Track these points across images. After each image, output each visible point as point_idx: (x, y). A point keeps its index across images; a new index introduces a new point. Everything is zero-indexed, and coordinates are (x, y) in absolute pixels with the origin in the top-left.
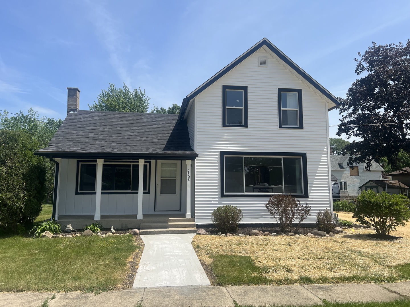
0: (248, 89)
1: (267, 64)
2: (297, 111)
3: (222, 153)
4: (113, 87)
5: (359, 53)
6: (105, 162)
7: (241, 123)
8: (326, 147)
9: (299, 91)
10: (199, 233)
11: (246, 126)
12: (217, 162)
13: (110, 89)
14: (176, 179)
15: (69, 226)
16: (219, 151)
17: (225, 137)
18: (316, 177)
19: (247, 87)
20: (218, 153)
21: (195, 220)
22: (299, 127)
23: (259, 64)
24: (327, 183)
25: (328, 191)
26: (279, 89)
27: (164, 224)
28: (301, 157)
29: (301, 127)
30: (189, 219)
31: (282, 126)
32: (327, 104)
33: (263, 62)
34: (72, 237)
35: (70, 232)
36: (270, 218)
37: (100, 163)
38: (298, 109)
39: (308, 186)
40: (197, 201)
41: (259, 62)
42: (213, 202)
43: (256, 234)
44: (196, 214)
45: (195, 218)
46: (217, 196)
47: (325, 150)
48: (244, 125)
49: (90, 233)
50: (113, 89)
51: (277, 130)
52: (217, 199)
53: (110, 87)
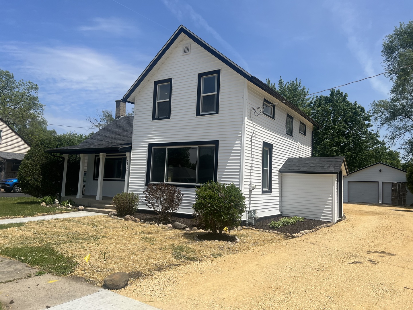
0: (173, 80)
8: (240, 132)
11: (169, 117)
16: (148, 143)
17: (153, 130)
18: (227, 167)
20: (147, 146)
22: (215, 112)
23: (183, 53)
26: (199, 73)
28: (215, 146)
31: (201, 114)
33: (186, 50)
38: (216, 93)
41: (183, 50)
42: (140, 190)
47: (240, 135)
51: (194, 117)
52: (143, 188)
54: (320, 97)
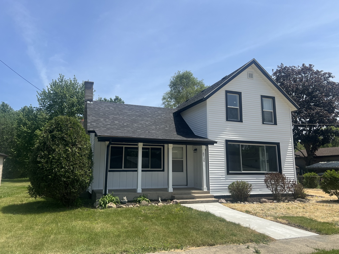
0: (242, 94)
1: (253, 77)
2: (272, 112)
3: (227, 141)
4: (63, 78)
5: (273, 70)
6: (143, 145)
7: (238, 119)
8: (291, 139)
9: (273, 98)
10: (222, 202)
11: (241, 121)
12: (223, 148)
13: (60, 79)
14: (183, 160)
15: (125, 198)
16: (224, 139)
17: (228, 129)
18: (286, 160)
19: (241, 93)
20: (224, 141)
21: (210, 192)
22: (274, 123)
23: (248, 77)
24: (292, 164)
25: (293, 170)
26: (261, 96)
27: (189, 196)
28: (276, 146)
29: (276, 124)
30: (206, 191)
31: (264, 123)
32: (290, 108)
33: (251, 76)
34: (133, 207)
35: (125, 203)
36: (259, 190)
37: (140, 146)
38: (272, 111)
39: (282, 166)
40: (211, 177)
41: (248, 75)
42: (222, 178)
43: (265, 202)
44: (210, 188)
45: (210, 191)
46: (224, 174)
47: (291, 141)
48: (239, 120)
49: (146, 204)
50: (63, 79)
51: (261, 125)
52: (224, 176)
53: (60, 78)
54: (104, 99)
